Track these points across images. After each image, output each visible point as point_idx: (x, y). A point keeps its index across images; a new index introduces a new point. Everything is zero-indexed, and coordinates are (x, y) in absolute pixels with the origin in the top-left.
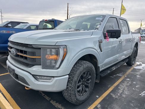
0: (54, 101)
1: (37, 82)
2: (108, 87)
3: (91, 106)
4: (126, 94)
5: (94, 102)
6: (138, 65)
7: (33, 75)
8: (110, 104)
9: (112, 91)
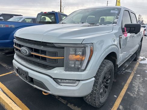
0: (71, 104)
1: (59, 87)
2: (122, 85)
3: (113, 108)
4: (142, 92)
5: (114, 103)
6: (142, 60)
7: (54, 79)
8: (131, 104)
9: (128, 90)
